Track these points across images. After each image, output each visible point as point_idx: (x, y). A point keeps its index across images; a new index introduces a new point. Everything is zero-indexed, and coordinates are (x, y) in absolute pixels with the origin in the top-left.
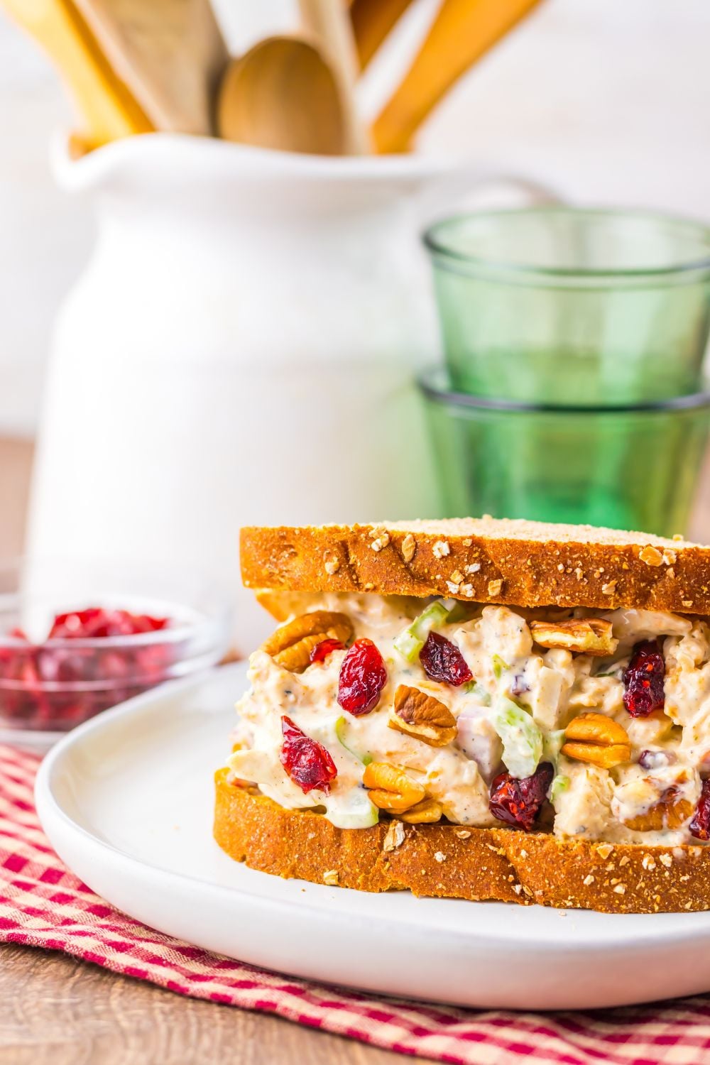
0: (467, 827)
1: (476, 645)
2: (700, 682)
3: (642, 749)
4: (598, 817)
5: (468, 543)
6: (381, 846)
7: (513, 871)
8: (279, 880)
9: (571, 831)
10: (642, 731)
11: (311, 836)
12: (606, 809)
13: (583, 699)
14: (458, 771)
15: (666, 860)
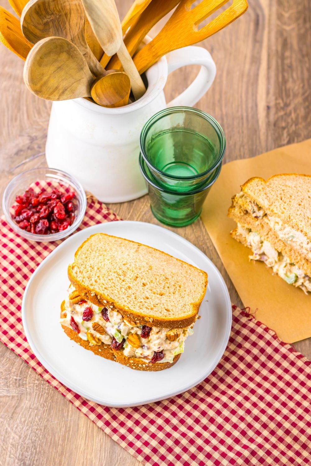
0: (106, 345)
1: (112, 316)
2: (156, 338)
3: (144, 344)
4: (132, 354)
5: (110, 303)
6: (89, 344)
7: (115, 356)
8: (69, 338)
9: (126, 356)
10: (144, 340)
11: (76, 336)
12: (134, 352)
13: (133, 331)
14: (105, 338)
15: (144, 366)
